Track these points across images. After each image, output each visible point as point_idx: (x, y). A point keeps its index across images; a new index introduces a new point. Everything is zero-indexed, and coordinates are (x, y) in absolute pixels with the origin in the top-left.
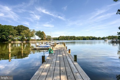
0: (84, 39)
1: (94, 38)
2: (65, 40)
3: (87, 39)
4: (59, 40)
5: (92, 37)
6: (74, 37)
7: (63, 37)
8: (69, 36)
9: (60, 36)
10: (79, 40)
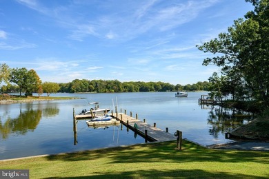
0: (143, 88)
1: (166, 88)
2: (90, 91)
3: (151, 90)
4: (73, 92)
5: (162, 84)
6: (117, 83)
7: (84, 82)
8: (101, 81)
9: (76, 81)
10: (130, 91)
